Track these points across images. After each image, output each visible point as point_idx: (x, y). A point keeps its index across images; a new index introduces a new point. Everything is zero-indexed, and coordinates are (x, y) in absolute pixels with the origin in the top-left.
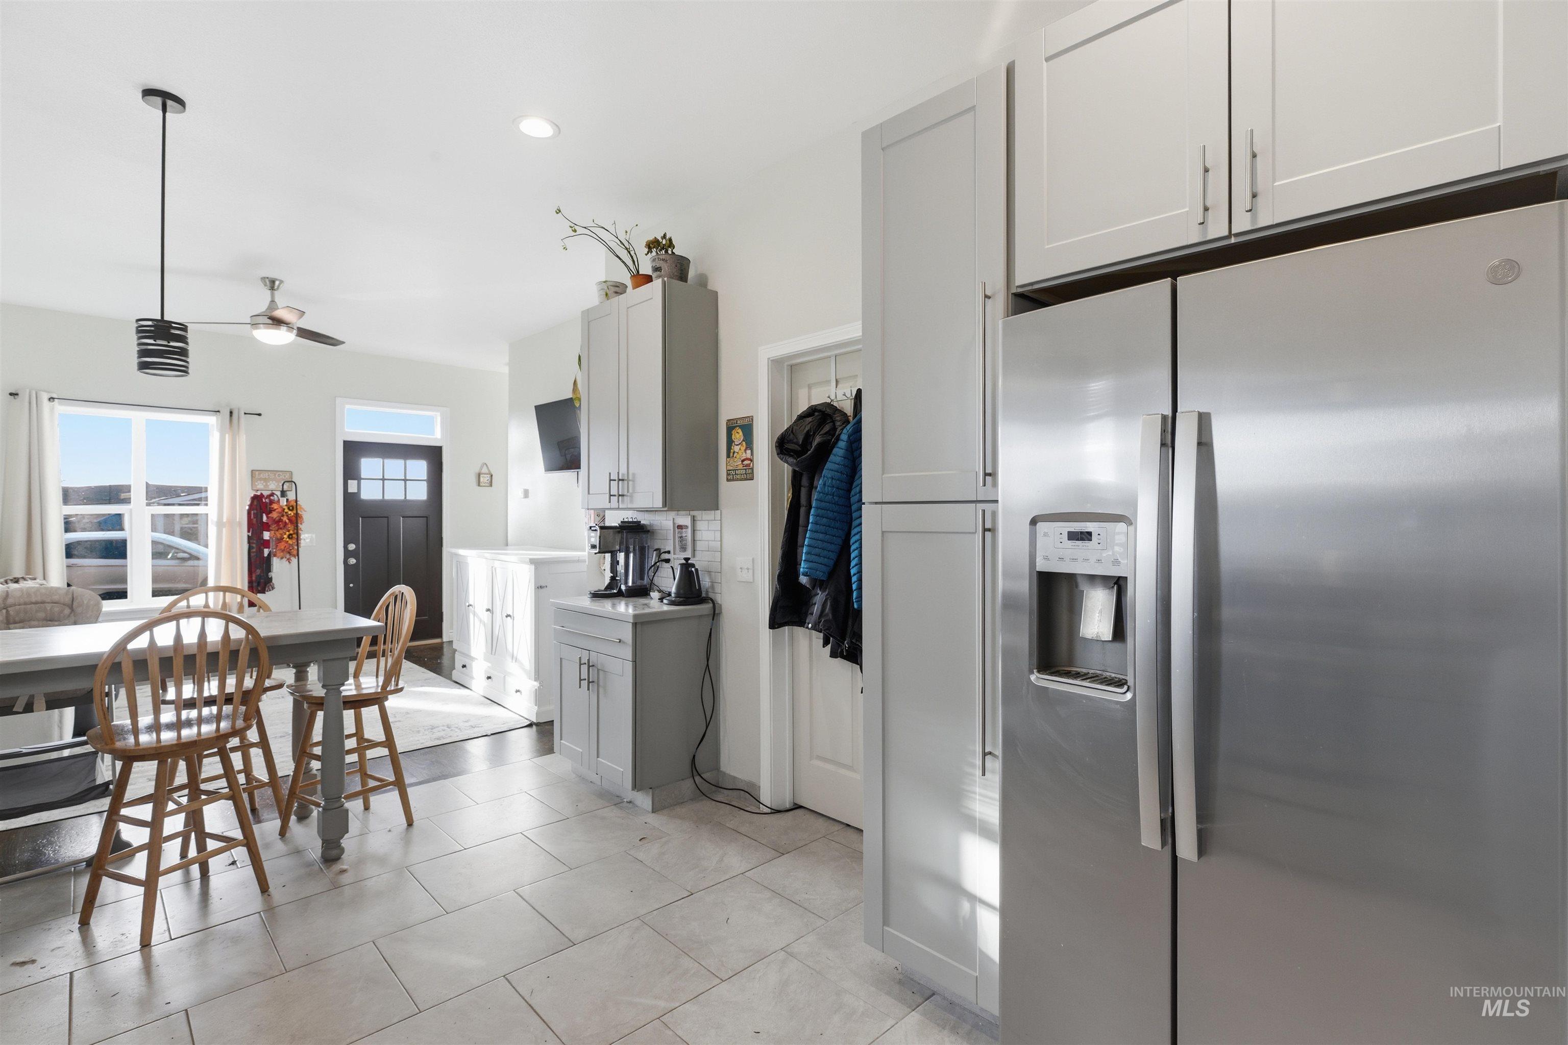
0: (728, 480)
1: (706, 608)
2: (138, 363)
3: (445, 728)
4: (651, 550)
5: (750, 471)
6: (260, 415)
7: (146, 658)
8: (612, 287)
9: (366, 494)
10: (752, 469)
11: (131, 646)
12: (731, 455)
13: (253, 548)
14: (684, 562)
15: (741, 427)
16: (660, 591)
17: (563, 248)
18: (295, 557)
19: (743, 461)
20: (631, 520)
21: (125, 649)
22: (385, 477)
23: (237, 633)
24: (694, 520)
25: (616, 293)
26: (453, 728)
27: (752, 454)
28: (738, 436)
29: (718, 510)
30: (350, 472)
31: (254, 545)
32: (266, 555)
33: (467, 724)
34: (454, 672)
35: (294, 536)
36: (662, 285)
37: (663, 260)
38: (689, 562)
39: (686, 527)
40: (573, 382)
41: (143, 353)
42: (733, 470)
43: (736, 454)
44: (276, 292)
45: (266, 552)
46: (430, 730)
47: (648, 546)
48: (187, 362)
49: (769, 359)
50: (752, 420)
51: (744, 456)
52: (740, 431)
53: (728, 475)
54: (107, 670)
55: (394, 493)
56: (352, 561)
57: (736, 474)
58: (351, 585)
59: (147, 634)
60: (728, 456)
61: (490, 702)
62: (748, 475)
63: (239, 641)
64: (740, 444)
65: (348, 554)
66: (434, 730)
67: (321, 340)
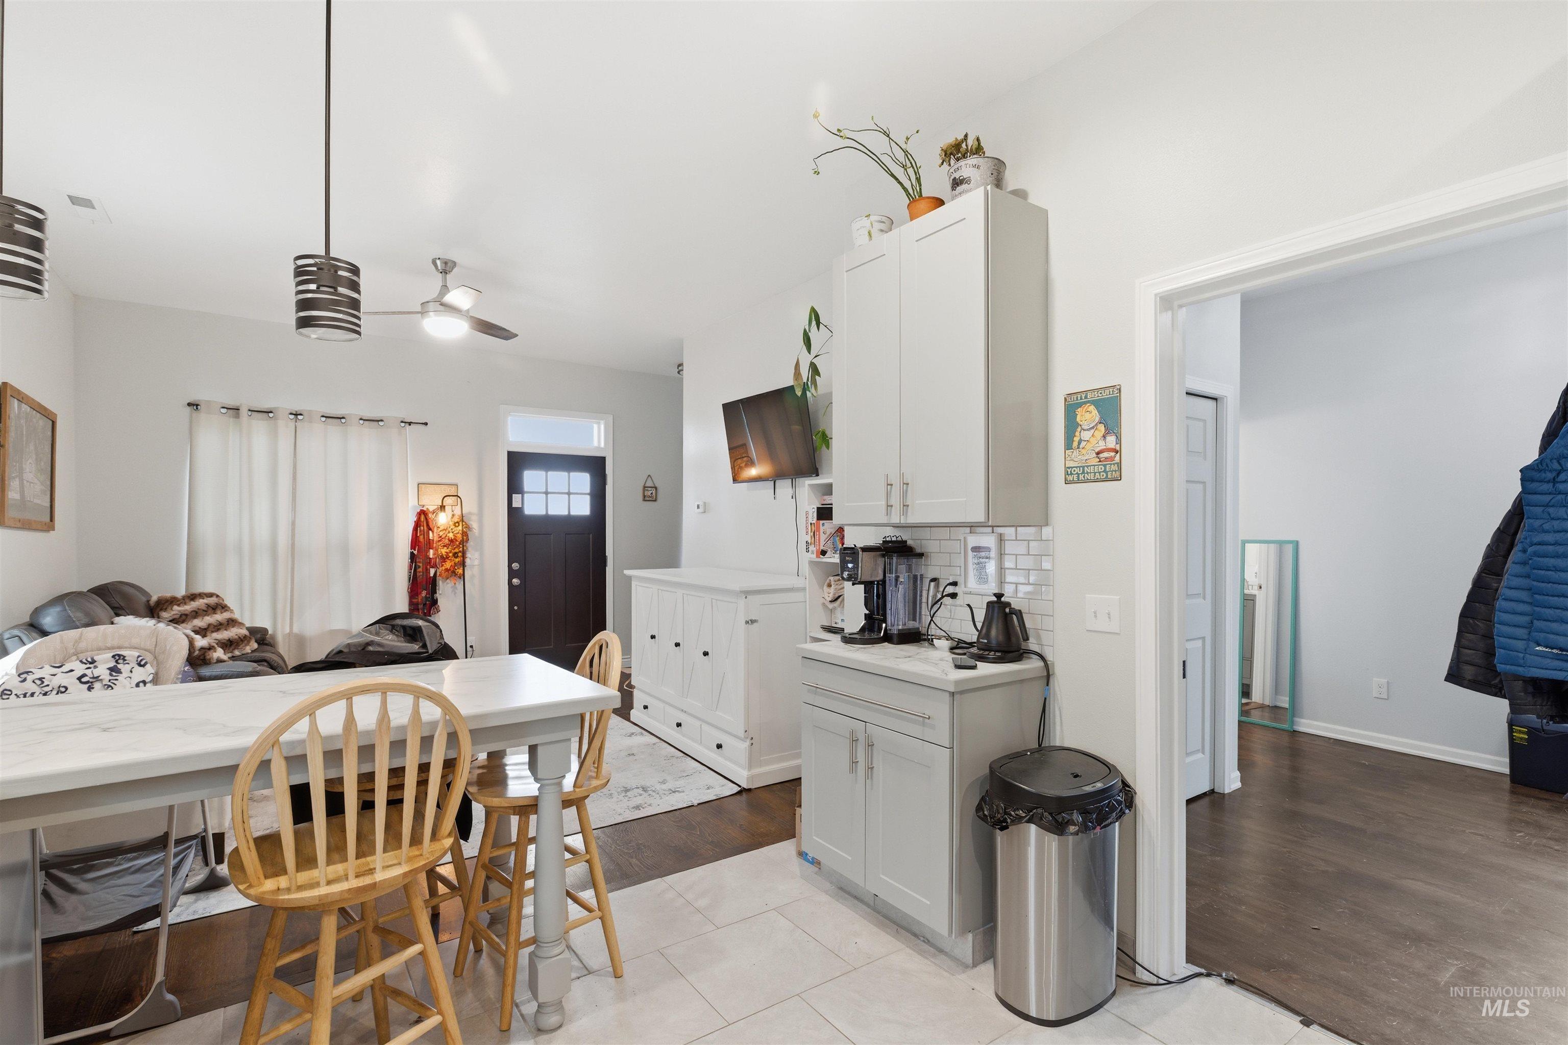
0: (1067, 482)
1: (1031, 665)
2: (296, 319)
3: (640, 791)
4: (926, 582)
5: (1115, 468)
6: (426, 424)
7: (305, 753)
8: (877, 223)
9: (529, 510)
10: (1119, 465)
11: (286, 737)
12: (1075, 444)
13: (419, 567)
14: (994, 599)
15: (1096, 403)
16: (949, 638)
17: (813, 171)
18: (460, 578)
19: (1098, 453)
20: (894, 539)
21: (276, 743)
22: (549, 491)
23: (430, 712)
24: (1001, 539)
25: (882, 231)
26: (650, 792)
27: (1119, 441)
28: (1088, 416)
29: (1047, 525)
30: (514, 486)
31: (421, 565)
32: (432, 575)
33: (664, 787)
34: (632, 712)
35: (460, 554)
36: (985, 196)
37: (974, 166)
38: (1003, 599)
39: (988, 549)
40: (794, 365)
41: (303, 305)
42: (1079, 467)
43: (1083, 444)
44: (448, 276)
45: (432, 571)
46: (623, 794)
47: (922, 575)
48: (359, 318)
49: (1156, 295)
50: (1120, 390)
51: (1102, 445)
52: (1092, 408)
53: (1067, 474)
54: (251, 776)
55: (558, 508)
56: (516, 581)
57: (1083, 472)
58: (516, 608)
59: (306, 720)
60: (1068, 446)
61: (683, 755)
62: (1109, 473)
63: (434, 725)
64: (1093, 428)
65: (512, 574)
66: (628, 794)
67: (494, 333)
